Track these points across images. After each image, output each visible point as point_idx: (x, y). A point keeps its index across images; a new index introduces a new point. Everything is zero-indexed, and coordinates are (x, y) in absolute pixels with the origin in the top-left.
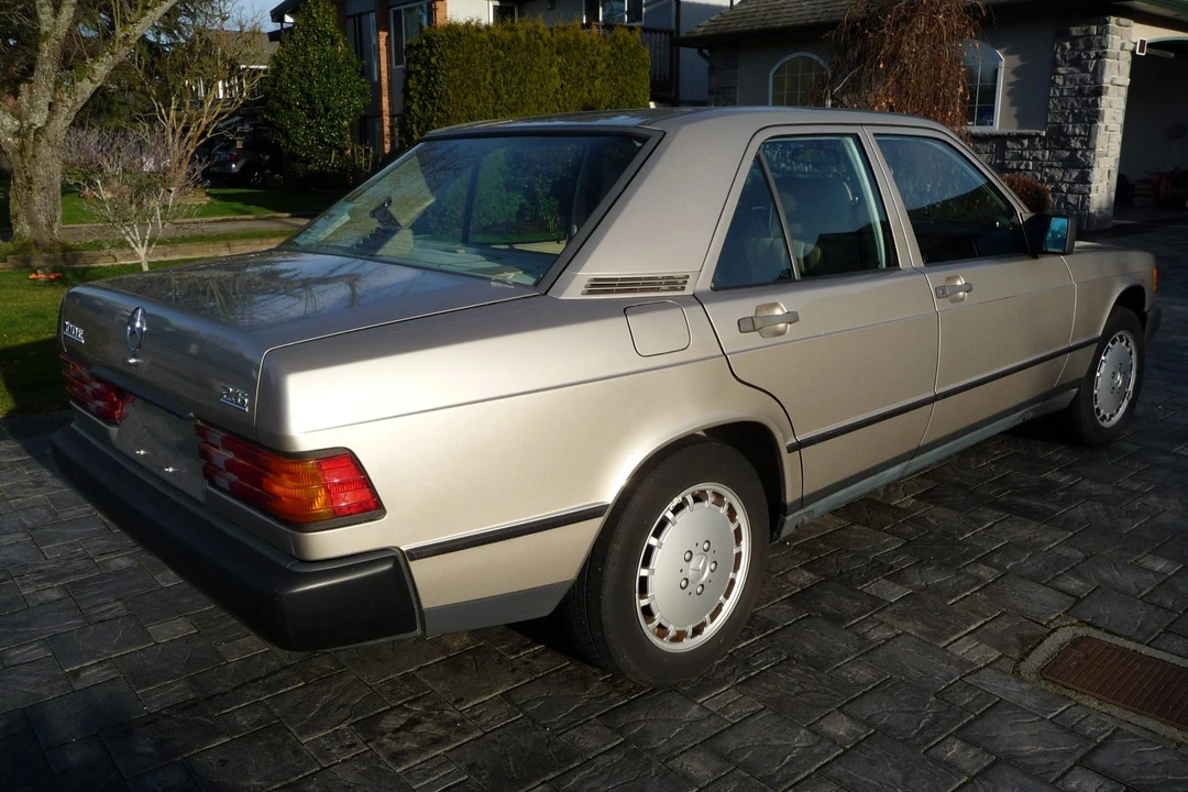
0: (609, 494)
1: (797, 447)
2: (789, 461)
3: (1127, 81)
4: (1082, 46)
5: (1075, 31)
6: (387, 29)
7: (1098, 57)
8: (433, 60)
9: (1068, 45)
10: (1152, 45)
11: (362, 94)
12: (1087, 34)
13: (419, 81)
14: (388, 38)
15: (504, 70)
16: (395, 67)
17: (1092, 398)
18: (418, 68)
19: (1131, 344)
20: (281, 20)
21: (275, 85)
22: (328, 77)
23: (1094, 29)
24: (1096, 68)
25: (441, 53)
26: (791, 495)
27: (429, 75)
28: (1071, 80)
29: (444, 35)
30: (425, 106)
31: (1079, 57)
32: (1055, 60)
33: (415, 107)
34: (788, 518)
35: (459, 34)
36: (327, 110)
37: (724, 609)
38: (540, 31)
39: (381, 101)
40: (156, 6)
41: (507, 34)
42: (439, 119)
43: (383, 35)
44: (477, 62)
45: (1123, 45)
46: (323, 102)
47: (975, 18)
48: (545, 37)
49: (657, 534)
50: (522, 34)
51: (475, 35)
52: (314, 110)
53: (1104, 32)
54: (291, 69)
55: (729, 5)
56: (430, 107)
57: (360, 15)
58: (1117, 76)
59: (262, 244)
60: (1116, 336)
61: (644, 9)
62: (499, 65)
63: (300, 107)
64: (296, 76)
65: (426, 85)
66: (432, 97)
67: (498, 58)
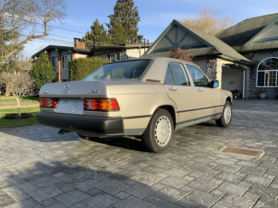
0: (152, 113)
1: (178, 112)
2: (177, 114)
3: (221, 71)
4: (212, 64)
5: (210, 61)
6: (61, 61)
7: (215, 66)
8: (76, 65)
9: (209, 64)
10: (225, 65)
11: (54, 75)
12: (213, 62)
13: (73, 70)
14: (61, 63)
15: (92, 68)
16: (62, 69)
17: (223, 117)
18: (73, 67)
19: (229, 108)
20: (34, 58)
21: (33, 72)
22: (46, 71)
23: (214, 61)
24: (215, 68)
25: (78, 64)
26: (177, 122)
27: (75, 69)
28: (210, 71)
29: (79, 60)
30: (74, 75)
31: (212, 66)
32: (207, 67)
33: (72, 75)
34: (176, 126)
35: (82, 60)
36: (45, 78)
37: (167, 140)
38: (100, 60)
39: (58, 77)
40: (12, 51)
41: (93, 60)
42: (78, 78)
43: (60, 62)
44: (86, 66)
45: (220, 64)
46: (45, 76)
47: (191, 58)
48: (101, 62)
49: (158, 123)
50: (96, 61)
51: (86, 60)
52: (42, 78)
53: (216, 62)
54: (37, 69)
55: (139, 57)
56: (75, 75)
57: (54, 57)
58: (219, 70)
59: (35, 105)
60: (227, 106)
61: (120, 58)
62: (91, 67)
63: (38, 77)
64: (38, 70)
65: (74, 71)
66: (76, 73)
67: (91, 65)
